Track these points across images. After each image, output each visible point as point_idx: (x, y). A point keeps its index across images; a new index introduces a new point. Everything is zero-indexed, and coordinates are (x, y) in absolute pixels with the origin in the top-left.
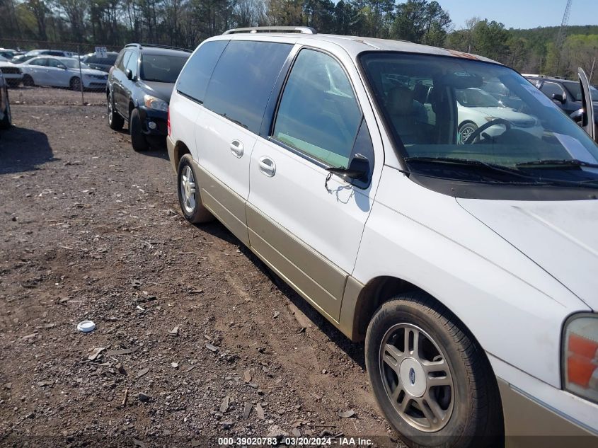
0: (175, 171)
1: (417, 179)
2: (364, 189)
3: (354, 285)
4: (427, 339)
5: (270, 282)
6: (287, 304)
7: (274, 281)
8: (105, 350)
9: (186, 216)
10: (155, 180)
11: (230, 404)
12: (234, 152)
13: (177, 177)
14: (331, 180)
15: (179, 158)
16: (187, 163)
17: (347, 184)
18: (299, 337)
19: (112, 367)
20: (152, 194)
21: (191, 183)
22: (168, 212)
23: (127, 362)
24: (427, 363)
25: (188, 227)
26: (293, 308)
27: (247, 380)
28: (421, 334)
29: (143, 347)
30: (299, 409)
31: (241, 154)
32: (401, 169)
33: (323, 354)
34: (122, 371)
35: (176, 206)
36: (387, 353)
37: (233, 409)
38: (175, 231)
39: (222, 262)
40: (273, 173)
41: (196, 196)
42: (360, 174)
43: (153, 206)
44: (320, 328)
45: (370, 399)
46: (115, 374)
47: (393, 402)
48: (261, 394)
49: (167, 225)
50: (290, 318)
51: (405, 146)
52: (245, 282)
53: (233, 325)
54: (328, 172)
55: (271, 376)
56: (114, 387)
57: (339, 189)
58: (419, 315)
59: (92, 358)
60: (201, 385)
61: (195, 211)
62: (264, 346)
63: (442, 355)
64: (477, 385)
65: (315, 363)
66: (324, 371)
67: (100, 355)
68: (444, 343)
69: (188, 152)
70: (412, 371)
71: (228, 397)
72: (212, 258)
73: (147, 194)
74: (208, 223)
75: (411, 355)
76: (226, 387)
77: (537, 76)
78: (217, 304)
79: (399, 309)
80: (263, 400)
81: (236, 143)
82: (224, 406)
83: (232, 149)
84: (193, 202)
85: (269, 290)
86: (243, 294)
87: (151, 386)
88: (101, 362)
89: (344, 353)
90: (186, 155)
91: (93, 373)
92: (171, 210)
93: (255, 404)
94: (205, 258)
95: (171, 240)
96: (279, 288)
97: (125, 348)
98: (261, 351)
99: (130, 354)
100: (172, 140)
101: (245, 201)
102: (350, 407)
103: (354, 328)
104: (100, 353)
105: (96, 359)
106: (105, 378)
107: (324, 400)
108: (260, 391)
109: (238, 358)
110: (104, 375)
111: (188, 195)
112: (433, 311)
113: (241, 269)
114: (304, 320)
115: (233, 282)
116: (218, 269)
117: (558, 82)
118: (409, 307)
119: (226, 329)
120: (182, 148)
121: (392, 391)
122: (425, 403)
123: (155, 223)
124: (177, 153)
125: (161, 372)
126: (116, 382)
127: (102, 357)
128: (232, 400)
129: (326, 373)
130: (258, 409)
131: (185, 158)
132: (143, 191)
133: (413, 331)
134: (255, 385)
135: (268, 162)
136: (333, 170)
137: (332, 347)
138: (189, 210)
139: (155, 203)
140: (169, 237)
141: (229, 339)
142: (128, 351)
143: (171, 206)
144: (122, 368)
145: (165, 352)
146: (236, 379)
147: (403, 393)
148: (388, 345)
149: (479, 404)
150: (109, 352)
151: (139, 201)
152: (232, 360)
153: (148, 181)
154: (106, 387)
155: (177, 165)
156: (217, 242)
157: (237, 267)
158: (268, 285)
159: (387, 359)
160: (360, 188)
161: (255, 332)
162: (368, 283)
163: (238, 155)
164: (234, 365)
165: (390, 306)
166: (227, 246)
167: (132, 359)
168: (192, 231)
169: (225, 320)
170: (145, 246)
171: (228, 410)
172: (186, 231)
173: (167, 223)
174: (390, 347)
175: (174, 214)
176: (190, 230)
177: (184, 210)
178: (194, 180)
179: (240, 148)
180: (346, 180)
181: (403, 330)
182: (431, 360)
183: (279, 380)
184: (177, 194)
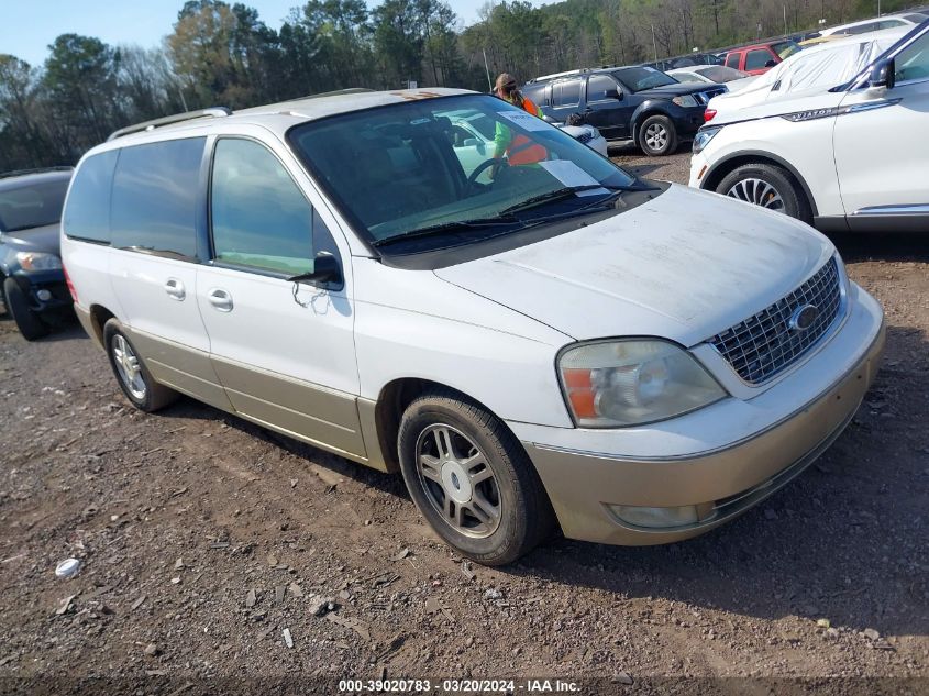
0: (102, 349)
1: (391, 262)
2: (340, 290)
3: (366, 405)
4: (458, 435)
5: (278, 449)
6: (306, 467)
7: (282, 446)
8: (76, 598)
9: (136, 404)
10: (75, 373)
11: (258, 596)
12: (172, 296)
13: (107, 357)
14: (299, 291)
15: (102, 329)
16: (115, 331)
17: (320, 291)
18: (330, 496)
19: (92, 612)
20: (77, 392)
21: (131, 358)
22: (108, 408)
23: (111, 601)
24: (465, 461)
25: (144, 418)
26: (315, 468)
27: (274, 563)
28: (450, 431)
29: (127, 577)
30: (343, 570)
31: (182, 295)
32: (370, 256)
33: (362, 505)
34: (106, 611)
35: (119, 397)
36: (425, 466)
37: (262, 599)
38: (126, 428)
39: (204, 447)
40: (230, 305)
41: (143, 373)
42: (329, 274)
43: (84, 408)
44: (354, 479)
45: (427, 531)
46: (98, 618)
47: (447, 519)
48: (293, 572)
49: (112, 425)
50: (312, 481)
51: (369, 229)
52: (243, 460)
53: (239, 513)
54: (292, 283)
55: (302, 550)
56: (101, 631)
57: (313, 300)
58: (441, 410)
59: (62, 611)
60: (216, 589)
61: (148, 395)
62: (286, 522)
63: (475, 446)
64: (514, 466)
65: (355, 518)
66: (367, 523)
67: (71, 605)
68: (472, 431)
69: (112, 316)
70: (454, 475)
71: (253, 590)
72: (189, 445)
73: (69, 395)
74: (171, 403)
75: (448, 459)
76: (249, 580)
77: (577, 71)
78: (212, 498)
79: (422, 411)
80: (297, 578)
81: (172, 283)
82: (251, 598)
83: (170, 293)
84: (141, 383)
85: (278, 458)
86: (243, 475)
87: (151, 614)
88: (75, 612)
89: (387, 494)
90: (111, 321)
91: (70, 626)
92: (113, 404)
93: (289, 584)
94: (179, 450)
95: (124, 443)
96: (292, 452)
97: (102, 586)
98: (284, 529)
99: (112, 590)
100: (83, 306)
101: (207, 355)
102: (404, 547)
103: (385, 458)
104: (71, 602)
105: (67, 610)
106: (88, 626)
107: (371, 552)
108: (291, 569)
109: (256, 546)
110: (85, 623)
111: (130, 375)
112: (453, 401)
113: (234, 447)
114: (331, 477)
115: (226, 466)
116: (202, 458)
117: (606, 73)
118: (430, 406)
119: (233, 520)
120: (101, 314)
121: (443, 508)
122: (476, 506)
123: (94, 429)
124: (96, 322)
125: (159, 594)
126: (104, 625)
127: (75, 606)
128: (259, 590)
129: (370, 523)
130: (294, 588)
131: (111, 326)
132: (62, 392)
133: (442, 429)
134: (285, 566)
135: (219, 294)
136: (297, 279)
137: (373, 493)
138: (139, 395)
139: (87, 403)
140: (121, 439)
141: (239, 531)
142: (108, 588)
143: (110, 398)
144: (105, 608)
145: (159, 571)
146: (259, 568)
147: (452, 505)
148: (424, 456)
149: (521, 485)
150: (82, 598)
151: (60, 407)
152: (248, 551)
153: (64, 377)
154: (91, 635)
155: (101, 339)
156: (191, 424)
157: (227, 446)
158: (276, 453)
159: (426, 473)
160: (334, 290)
161: (270, 511)
162: (380, 397)
163: (180, 297)
164: (252, 555)
165: (411, 411)
166: (207, 425)
167: (117, 594)
168: (151, 422)
169: (229, 512)
170: (90, 462)
171: (256, 603)
172: (142, 424)
173: (111, 423)
174: (425, 458)
175: (119, 408)
176: (147, 421)
177: (131, 398)
178: (132, 351)
179: (179, 288)
180: (317, 286)
181: (432, 433)
182: (467, 456)
183: (312, 551)
184: (115, 380)
